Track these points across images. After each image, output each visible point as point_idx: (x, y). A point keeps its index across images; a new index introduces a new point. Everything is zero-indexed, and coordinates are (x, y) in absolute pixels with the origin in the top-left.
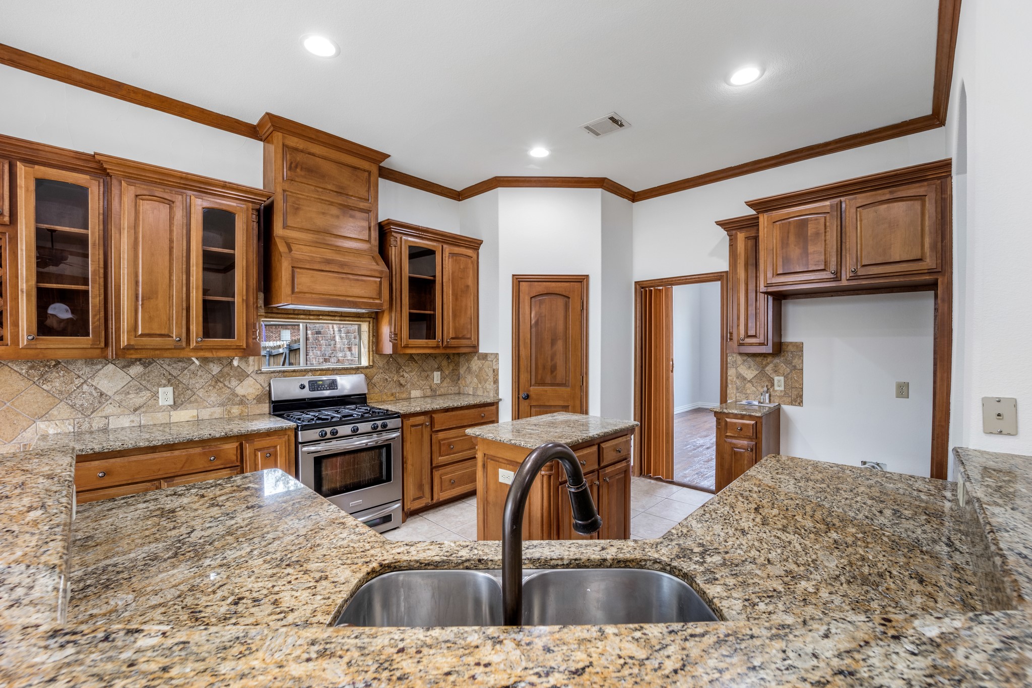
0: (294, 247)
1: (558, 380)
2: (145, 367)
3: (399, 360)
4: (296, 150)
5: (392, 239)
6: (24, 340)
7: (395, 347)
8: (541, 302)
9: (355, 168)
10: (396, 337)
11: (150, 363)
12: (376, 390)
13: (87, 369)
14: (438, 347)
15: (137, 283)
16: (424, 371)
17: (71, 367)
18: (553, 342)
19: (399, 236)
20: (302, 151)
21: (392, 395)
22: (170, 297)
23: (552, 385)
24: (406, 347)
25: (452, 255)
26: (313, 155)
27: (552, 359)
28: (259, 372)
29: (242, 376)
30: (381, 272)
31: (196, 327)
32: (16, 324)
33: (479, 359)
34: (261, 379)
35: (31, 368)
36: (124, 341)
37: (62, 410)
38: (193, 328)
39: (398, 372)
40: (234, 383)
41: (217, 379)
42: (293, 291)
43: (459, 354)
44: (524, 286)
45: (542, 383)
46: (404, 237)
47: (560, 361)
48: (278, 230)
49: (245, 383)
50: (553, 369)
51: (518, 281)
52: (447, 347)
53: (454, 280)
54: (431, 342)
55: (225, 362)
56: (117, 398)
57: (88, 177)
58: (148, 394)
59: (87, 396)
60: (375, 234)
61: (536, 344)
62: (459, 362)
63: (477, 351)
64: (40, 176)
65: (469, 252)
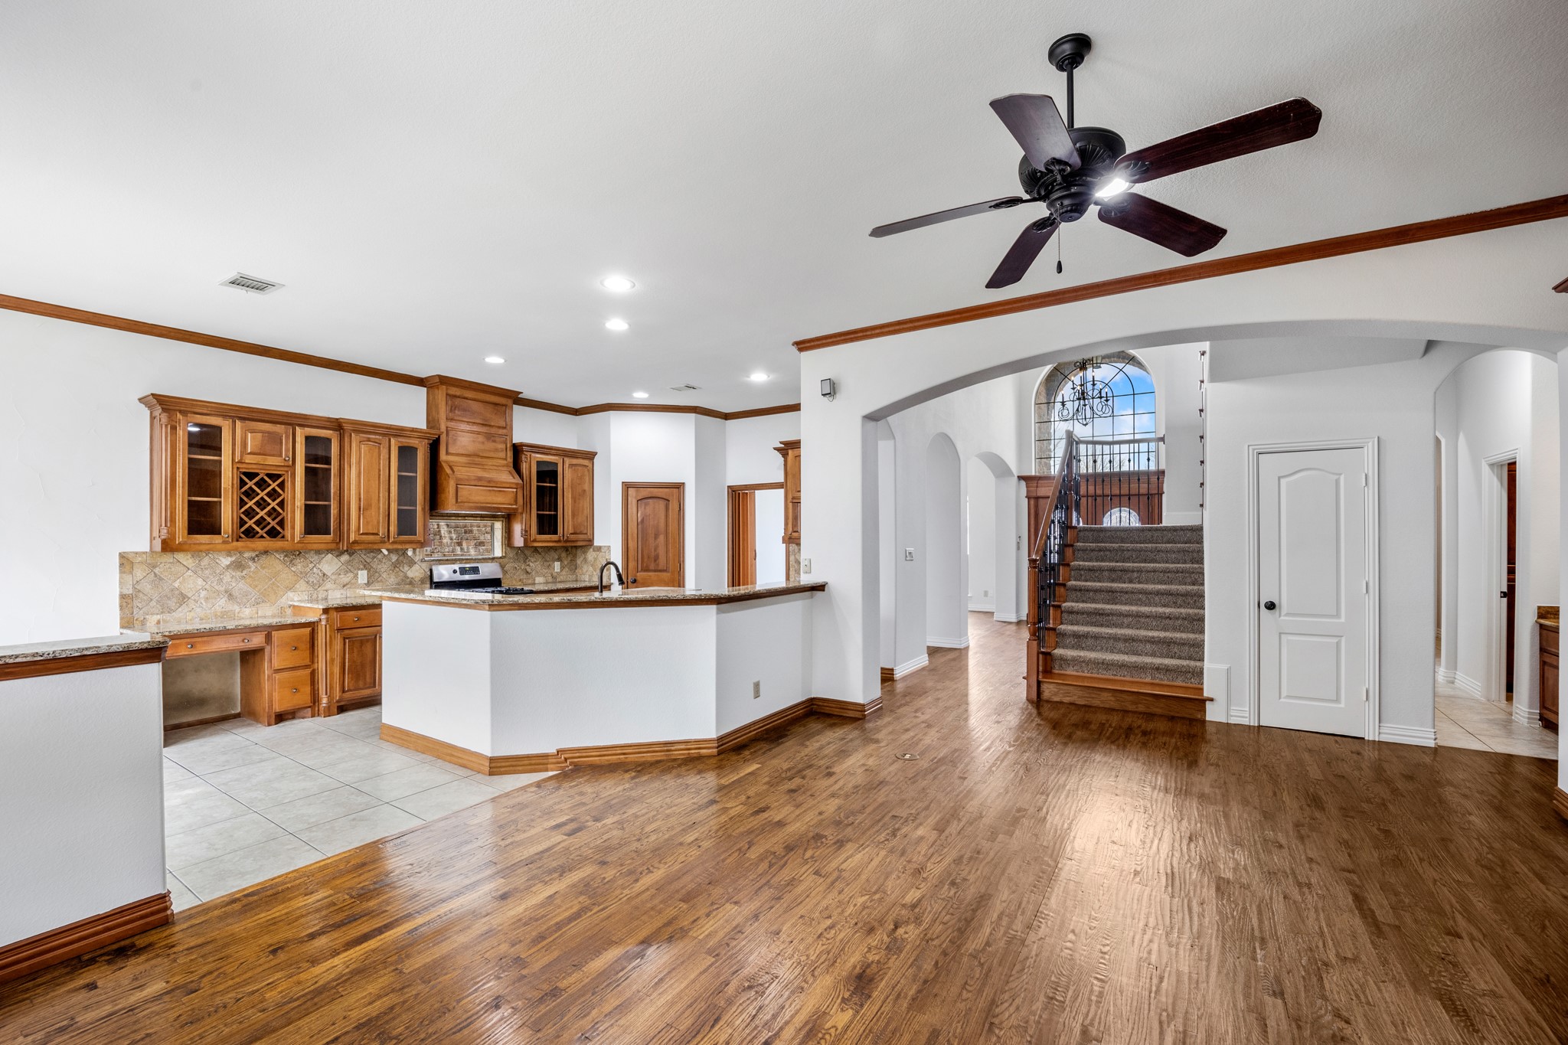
0: (455, 469)
1: (660, 568)
2: (351, 556)
3: (526, 552)
4: (455, 396)
5: (523, 456)
6: (297, 539)
7: (526, 541)
8: (646, 505)
9: (496, 404)
10: (526, 533)
11: (353, 553)
12: (508, 576)
13: (316, 557)
14: (559, 541)
15: (360, 499)
16: (546, 561)
17: (307, 556)
18: (656, 537)
19: (528, 454)
20: (459, 397)
21: (520, 580)
22: (379, 508)
23: (655, 571)
24: (535, 541)
25: (571, 465)
26: (467, 398)
27: (655, 550)
28: (423, 561)
29: (412, 563)
30: (517, 484)
31: (393, 529)
32: (293, 528)
33: (594, 551)
34: (425, 566)
35: (286, 556)
36: (352, 538)
37: (302, 585)
38: (392, 529)
39: (525, 562)
40: (406, 568)
41: (395, 565)
42: (457, 501)
43: (576, 547)
44: (631, 491)
45: (647, 570)
46: (533, 455)
47: (661, 551)
48: (443, 456)
49: (413, 568)
50: (656, 558)
51: (627, 486)
52: (567, 541)
53: (573, 487)
54: (554, 537)
55: (401, 553)
56: (333, 577)
57: (331, 432)
58: (352, 575)
59: (315, 575)
60: (510, 454)
61: (642, 538)
62: (576, 554)
63: (592, 545)
64: (308, 434)
65: (586, 462)
